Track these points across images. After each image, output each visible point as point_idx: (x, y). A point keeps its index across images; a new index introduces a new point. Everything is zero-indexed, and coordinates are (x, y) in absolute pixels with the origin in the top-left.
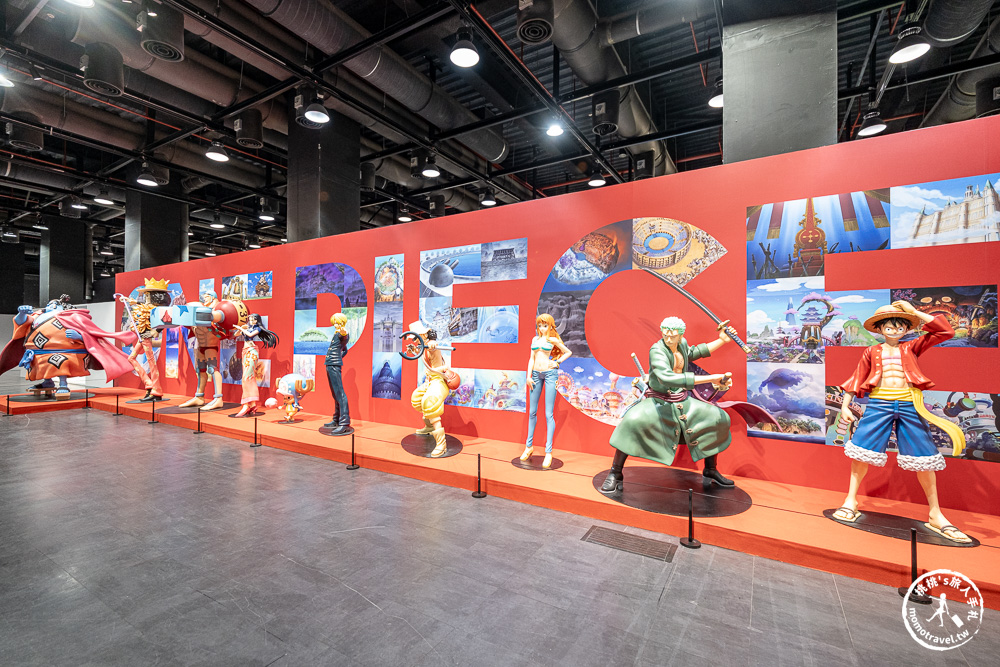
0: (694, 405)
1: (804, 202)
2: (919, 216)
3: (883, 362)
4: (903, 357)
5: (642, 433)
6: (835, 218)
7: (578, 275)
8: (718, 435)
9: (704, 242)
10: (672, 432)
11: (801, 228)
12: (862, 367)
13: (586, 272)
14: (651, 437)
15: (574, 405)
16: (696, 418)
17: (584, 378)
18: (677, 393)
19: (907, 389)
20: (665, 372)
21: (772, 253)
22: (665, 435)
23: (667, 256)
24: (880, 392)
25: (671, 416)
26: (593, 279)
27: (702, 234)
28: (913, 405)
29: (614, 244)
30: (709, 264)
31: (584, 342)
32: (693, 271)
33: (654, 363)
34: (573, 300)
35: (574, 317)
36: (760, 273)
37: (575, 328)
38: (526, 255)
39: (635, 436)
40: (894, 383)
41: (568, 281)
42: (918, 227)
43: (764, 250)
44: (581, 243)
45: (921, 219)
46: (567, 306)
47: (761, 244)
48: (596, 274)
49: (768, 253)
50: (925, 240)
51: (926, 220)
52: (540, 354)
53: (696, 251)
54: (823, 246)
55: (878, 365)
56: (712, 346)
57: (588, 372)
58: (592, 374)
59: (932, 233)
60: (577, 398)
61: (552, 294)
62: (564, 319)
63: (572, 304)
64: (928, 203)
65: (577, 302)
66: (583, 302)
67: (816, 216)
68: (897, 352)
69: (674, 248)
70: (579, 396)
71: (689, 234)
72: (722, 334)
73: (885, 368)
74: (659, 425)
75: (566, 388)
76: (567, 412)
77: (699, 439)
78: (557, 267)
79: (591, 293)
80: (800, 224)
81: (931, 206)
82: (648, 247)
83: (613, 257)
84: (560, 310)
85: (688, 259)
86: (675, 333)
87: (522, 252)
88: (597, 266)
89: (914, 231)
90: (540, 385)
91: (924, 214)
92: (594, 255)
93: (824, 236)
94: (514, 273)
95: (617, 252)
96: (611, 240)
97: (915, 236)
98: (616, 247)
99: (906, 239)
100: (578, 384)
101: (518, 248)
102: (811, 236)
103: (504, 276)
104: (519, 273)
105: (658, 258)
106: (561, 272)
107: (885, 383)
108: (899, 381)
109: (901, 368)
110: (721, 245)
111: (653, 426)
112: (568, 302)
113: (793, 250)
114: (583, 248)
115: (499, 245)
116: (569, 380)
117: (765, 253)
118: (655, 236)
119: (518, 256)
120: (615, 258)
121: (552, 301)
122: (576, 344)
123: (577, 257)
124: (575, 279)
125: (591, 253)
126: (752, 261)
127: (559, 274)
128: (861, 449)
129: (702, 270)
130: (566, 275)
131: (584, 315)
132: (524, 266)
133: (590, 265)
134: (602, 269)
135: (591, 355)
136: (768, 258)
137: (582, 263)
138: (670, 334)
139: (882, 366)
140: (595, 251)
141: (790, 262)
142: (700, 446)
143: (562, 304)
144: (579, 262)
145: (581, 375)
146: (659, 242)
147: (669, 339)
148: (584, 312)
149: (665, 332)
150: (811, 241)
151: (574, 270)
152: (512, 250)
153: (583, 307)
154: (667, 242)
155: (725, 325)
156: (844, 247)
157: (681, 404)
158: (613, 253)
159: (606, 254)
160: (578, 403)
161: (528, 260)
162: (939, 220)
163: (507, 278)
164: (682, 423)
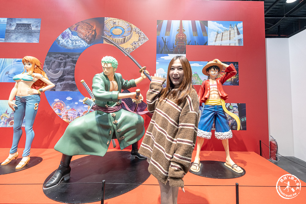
0: (124, 114)
1: (179, 21)
2: (216, 34)
3: (210, 87)
4: (218, 85)
5: (80, 137)
6: (190, 30)
7: (73, 44)
8: (137, 131)
9: (139, 34)
10: (106, 133)
11: (178, 32)
12: (202, 91)
13: (77, 42)
14: (89, 138)
15: (65, 120)
16: (124, 122)
17: (72, 104)
18: (112, 107)
19: (220, 99)
20: (99, 90)
21: (167, 42)
22: (101, 135)
23: (121, 39)
24: (209, 102)
25: (108, 122)
26: (81, 47)
27: (138, 30)
28: (222, 107)
29: (94, 29)
30: (140, 44)
31: (73, 82)
32: (133, 47)
33: (94, 85)
34: (68, 57)
35: (68, 68)
36: (162, 51)
37: (68, 74)
38: (39, 29)
39: (74, 140)
40: (215, 97)
41: (66, 47)
42: (216, 37)
43: (164, 40)
44: (75, 26)
45: (217, 35)
46: (64, 61)
47: (162, 38)
48: (84, 44)
49: (165, 42)
50: (218, 43)
51: (219, 35)
52: (21, 83)
53: (135, 38)
54: (185, 41)
55: (208, 88)
56: (137, 81)
57: (75, 100)
58: (77, 101)
59: (220, 40)
60: (67, 116)
61: (55, 53)
62: (62, 68)
63: (67, 60)
64: (219, 29)
65: (70, 59)
66: (74, 59)
67: (183, 28)
68: (215, 82)
69: (125, 35)
70: (68, 114)
71: (132, 29)
72: (142, 74)
73: (211, 90)
74: (96, 129)
75: (60, 110)
76: (60, 124)
77: (126, 135)
78: (60, 38)
79: (79, 55)
80: (178, 31)
81: (220, 30)
82: (112, 33)
83: (93, 35)
84: (60, 64)
85: (131, 41)
86: (109, 65)
87: (37, 27)
88: (84, 39)
89: (215, 39)
90: (22, 107)
91: (218, 33)
92: (82, 33)
93: (186, 37)
94: (30, 39)
95: (95, 33)
96: (92, 27)
97: (215, 41)
98: (95, 30)
99: (212, 42)
100: (68, 107)
101: (35, 24)
102: (181, 37)
103: (23, 40)
104: (34, 39)
105: (117, 39)
106: (62, 41)
107: (211, 97)
108: (217, 96)
109: (217, 90)
110: (146, 36)
111: (91, 131)
112: (65, 59)
113: (175, 42)
114: (76, 29)
115: (20, 20)
116: (62, 105)
117: (164, 42)
118: (116, 28)
119: (33, 28)
120: (94, 37)
121: (55, 58)
122: (68, 83)
123: (72, 34)
124: (70, 45)
125: (80, 32)
126: (159, 45)
127: (61, 42)
128: (202, 131)
129: (137, 47)
130: (65, 43)
131: (74, 66)
132: (38, 35)
133: (79, 39)
134: (86, 42)
135: (77, 90)
136: (165, 44)
137: (75, 37)
138: (106, 66)
139: (210, 89)
140: (83, 31)
141: (174, 47)
142: (126, 139)
143: (61, 60)
144: (73, 36)
145: (70, 101)
146: (117, 31)
147: (106, 70)
148: (75, 65)
149: (103, 64)
150: (181, 39)
151: (70, 41)
152: (30, 24)
153: (75, 62)
154: (121, 31)
155: (144, 69)
156: (193, 43)
157: (115, 114)
158: (93, 34)
159: (90, 34)
160: (67, 118)
161: (40, 32)
162: (222, 36)
163: (24, 41)
164: (115, 126)
